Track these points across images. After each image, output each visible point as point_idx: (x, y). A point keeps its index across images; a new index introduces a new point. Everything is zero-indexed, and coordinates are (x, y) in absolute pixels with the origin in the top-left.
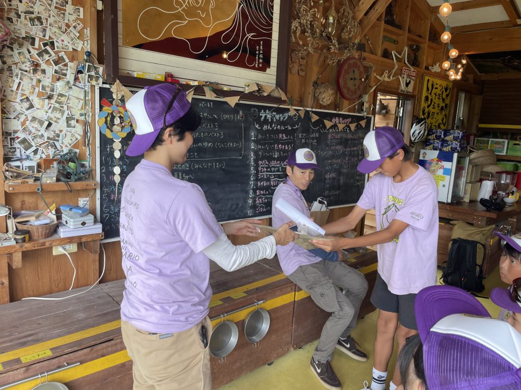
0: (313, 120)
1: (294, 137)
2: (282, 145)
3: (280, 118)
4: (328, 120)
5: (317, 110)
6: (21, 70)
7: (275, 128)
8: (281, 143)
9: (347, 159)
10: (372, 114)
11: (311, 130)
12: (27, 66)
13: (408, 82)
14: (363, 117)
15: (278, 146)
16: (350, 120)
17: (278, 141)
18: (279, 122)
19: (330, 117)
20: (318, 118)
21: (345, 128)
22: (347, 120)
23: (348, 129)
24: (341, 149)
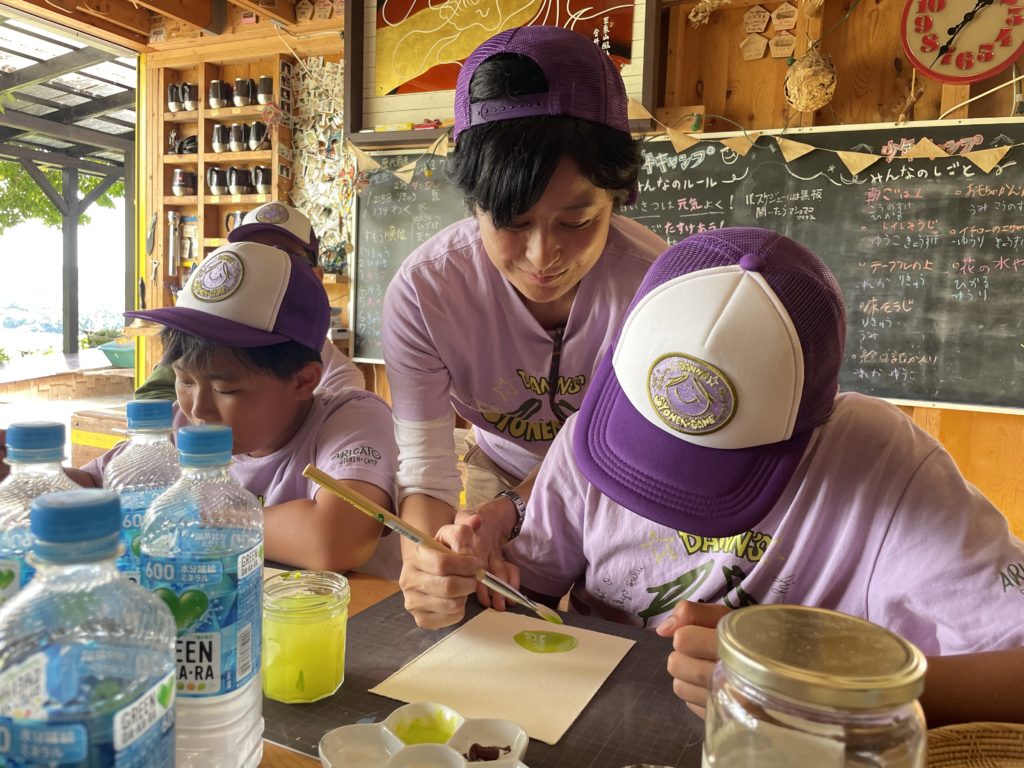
0: (789, 157)
1: (726, 204)
2: (687, 222)
3: (679, 164)
4: (864, 151)
5: (806, 130)
6: (309, 152)
7: (665, 188)
8: (683, 220)
9: (968, 259)
11: (791, 183)
12: (314, 147)
15: (675, 224)
17: (674, 216)
18: (677, 173)
19: (875, 141)
20: (813, 148)
21: (949, 168)
22: (958, 143)
23: (966, 169)
24: (935, 229)
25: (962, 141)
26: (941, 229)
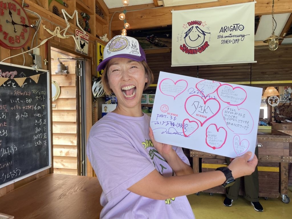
10: (48, 69)
13: (82, 44)
14: (35, 71)
16: (15, 73)
21: (8, 83)
22: (10, 73)
23: (13, 84)
24: (6, 109)
25: (11, 73)
26: (8, 108)
